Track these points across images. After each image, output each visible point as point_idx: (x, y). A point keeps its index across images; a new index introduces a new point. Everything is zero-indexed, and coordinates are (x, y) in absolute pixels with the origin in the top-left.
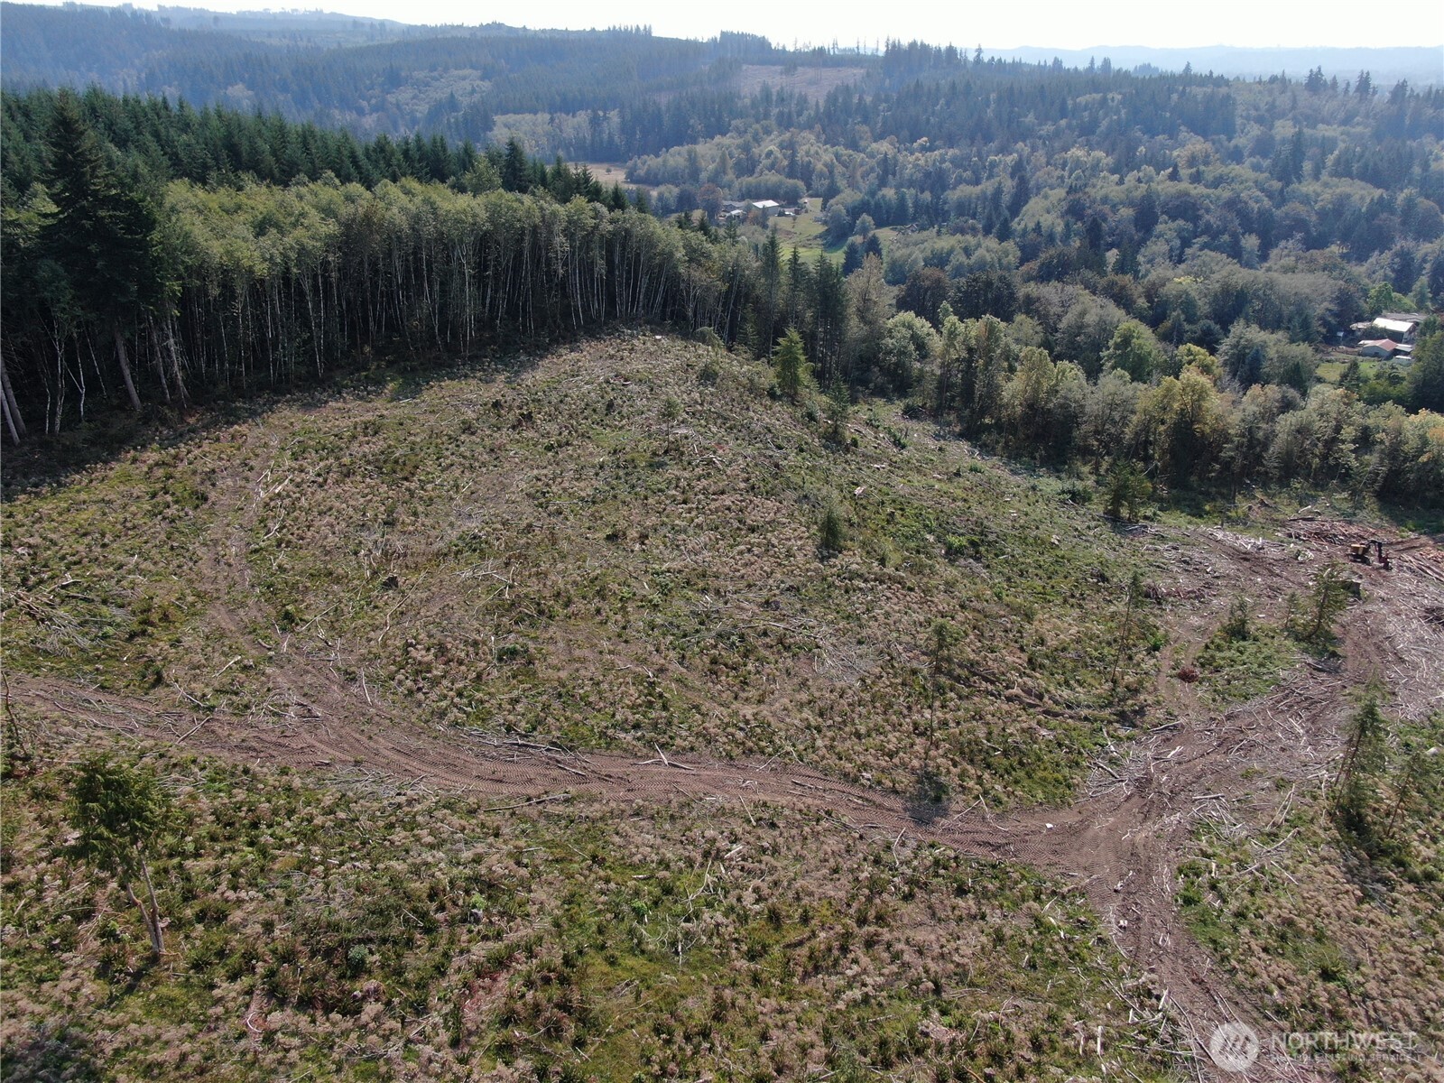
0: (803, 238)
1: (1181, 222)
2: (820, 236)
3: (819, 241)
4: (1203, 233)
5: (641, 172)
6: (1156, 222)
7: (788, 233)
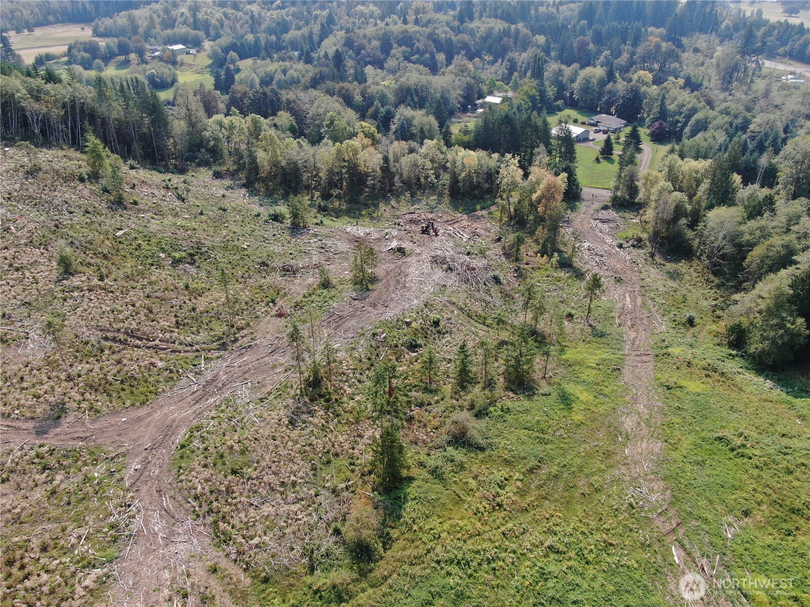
0: (199, 68)
1: (404, 48)
2: (209, 66)
3: (208, 69)
4: (416, 53)
5: (102, 29)
6: (392, 48)
7: (190, 65)
